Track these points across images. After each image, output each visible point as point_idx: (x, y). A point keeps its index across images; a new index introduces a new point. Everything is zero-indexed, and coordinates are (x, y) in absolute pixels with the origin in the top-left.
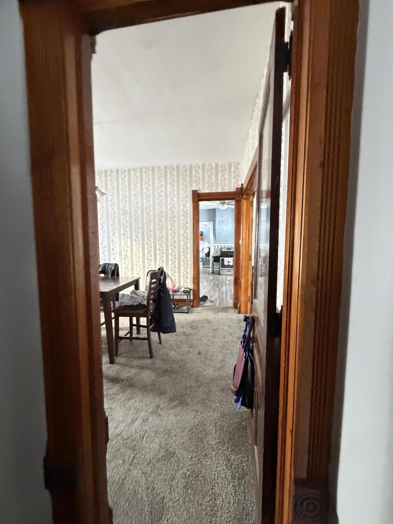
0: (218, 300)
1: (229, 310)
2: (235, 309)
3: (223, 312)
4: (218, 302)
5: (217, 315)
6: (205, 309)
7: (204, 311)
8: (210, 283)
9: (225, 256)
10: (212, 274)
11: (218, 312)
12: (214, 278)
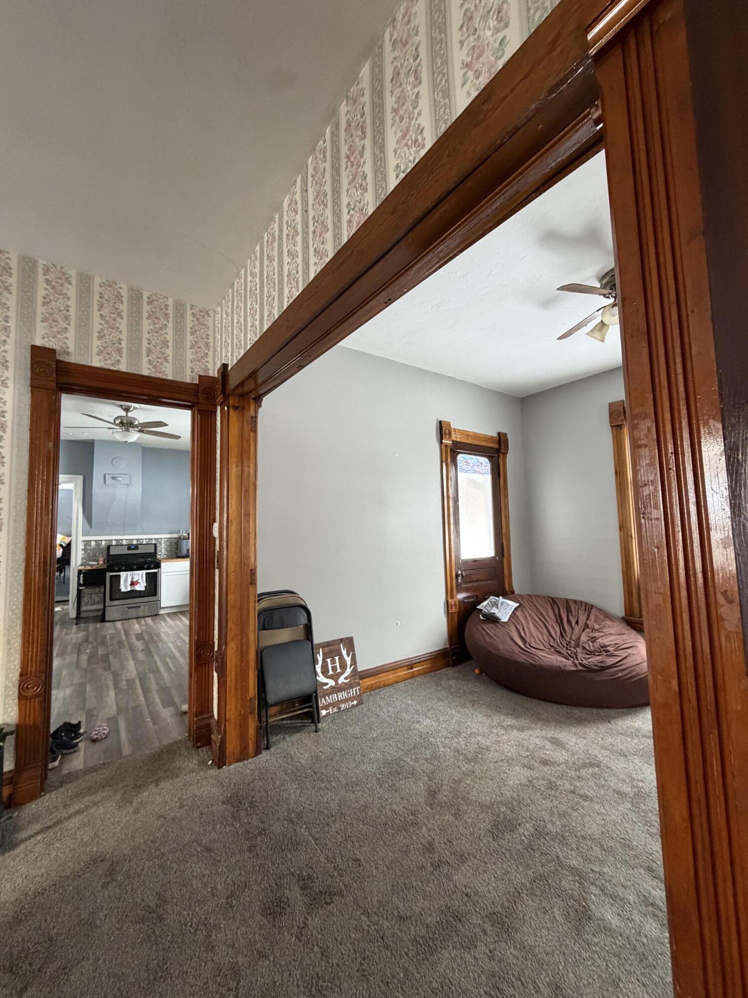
0: (122, 724)
1: (177, 764)
2: (198, 747)
3: (157, 782)
4: (123, 735)
5: (137, 811)
6: (77, 796)
7: (71, 810)
8: (75, 656)
9: (124, 568)
10: (76, 624)
11: (139, 787)
12: (87, 636)
